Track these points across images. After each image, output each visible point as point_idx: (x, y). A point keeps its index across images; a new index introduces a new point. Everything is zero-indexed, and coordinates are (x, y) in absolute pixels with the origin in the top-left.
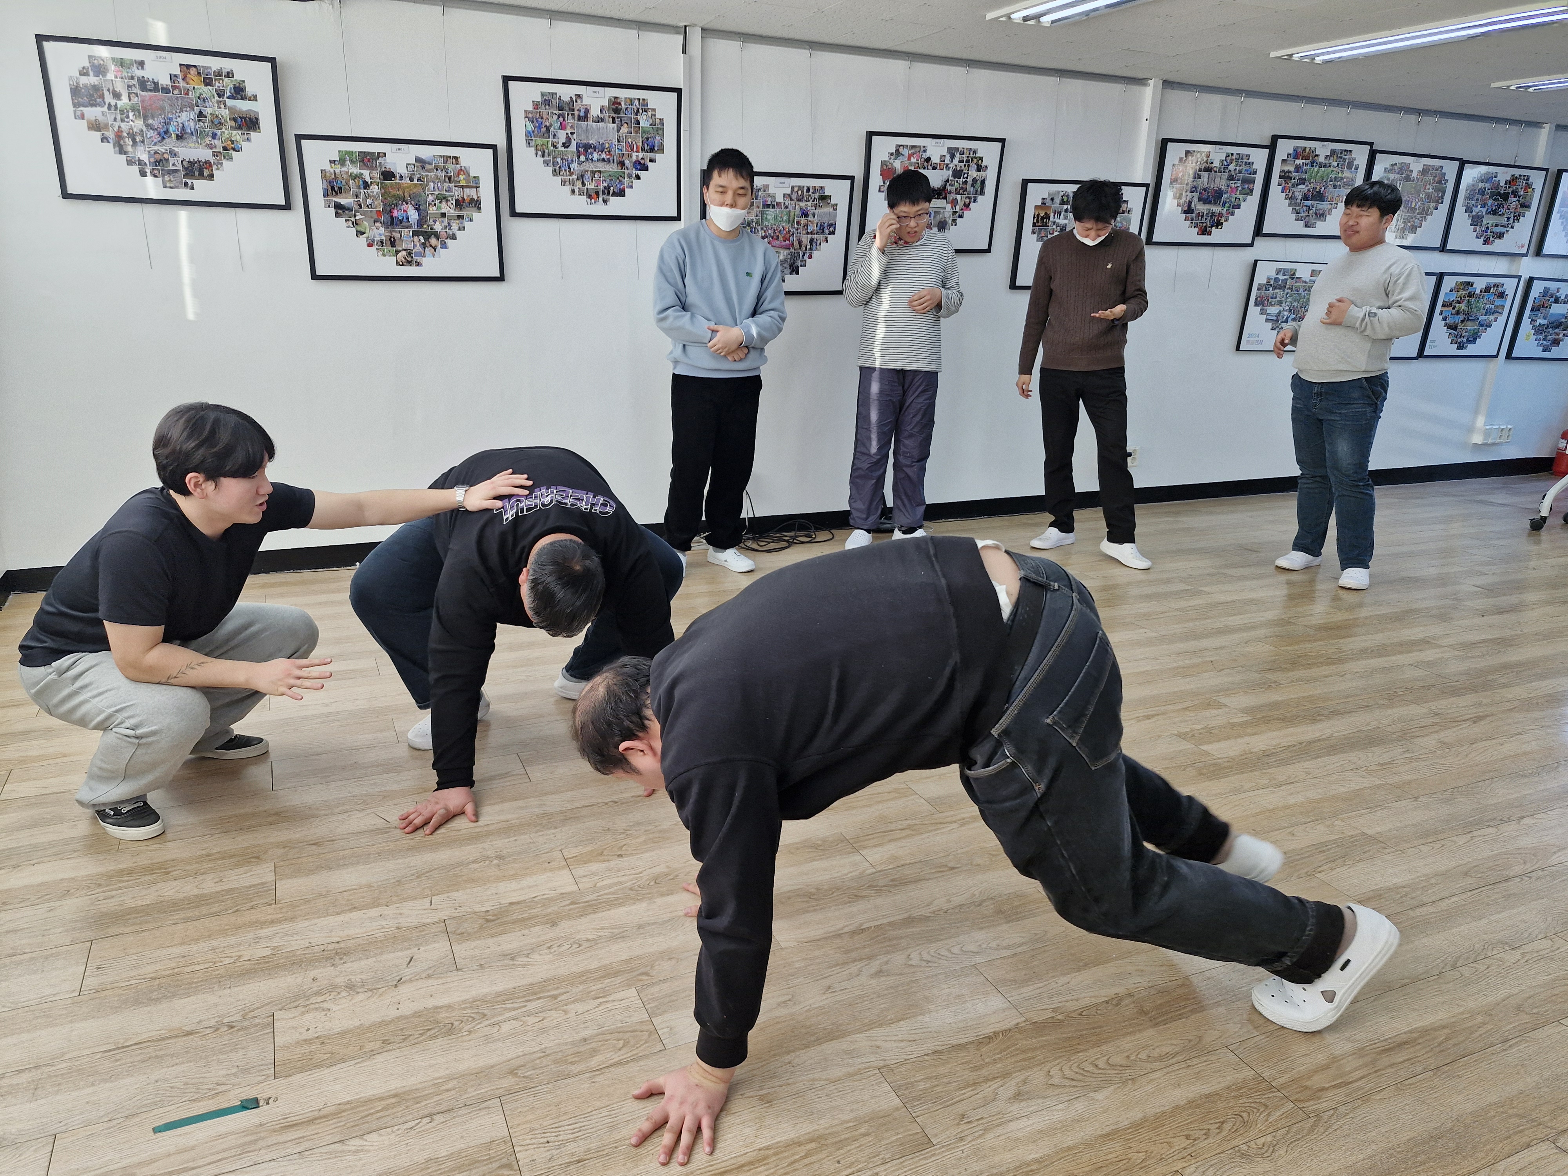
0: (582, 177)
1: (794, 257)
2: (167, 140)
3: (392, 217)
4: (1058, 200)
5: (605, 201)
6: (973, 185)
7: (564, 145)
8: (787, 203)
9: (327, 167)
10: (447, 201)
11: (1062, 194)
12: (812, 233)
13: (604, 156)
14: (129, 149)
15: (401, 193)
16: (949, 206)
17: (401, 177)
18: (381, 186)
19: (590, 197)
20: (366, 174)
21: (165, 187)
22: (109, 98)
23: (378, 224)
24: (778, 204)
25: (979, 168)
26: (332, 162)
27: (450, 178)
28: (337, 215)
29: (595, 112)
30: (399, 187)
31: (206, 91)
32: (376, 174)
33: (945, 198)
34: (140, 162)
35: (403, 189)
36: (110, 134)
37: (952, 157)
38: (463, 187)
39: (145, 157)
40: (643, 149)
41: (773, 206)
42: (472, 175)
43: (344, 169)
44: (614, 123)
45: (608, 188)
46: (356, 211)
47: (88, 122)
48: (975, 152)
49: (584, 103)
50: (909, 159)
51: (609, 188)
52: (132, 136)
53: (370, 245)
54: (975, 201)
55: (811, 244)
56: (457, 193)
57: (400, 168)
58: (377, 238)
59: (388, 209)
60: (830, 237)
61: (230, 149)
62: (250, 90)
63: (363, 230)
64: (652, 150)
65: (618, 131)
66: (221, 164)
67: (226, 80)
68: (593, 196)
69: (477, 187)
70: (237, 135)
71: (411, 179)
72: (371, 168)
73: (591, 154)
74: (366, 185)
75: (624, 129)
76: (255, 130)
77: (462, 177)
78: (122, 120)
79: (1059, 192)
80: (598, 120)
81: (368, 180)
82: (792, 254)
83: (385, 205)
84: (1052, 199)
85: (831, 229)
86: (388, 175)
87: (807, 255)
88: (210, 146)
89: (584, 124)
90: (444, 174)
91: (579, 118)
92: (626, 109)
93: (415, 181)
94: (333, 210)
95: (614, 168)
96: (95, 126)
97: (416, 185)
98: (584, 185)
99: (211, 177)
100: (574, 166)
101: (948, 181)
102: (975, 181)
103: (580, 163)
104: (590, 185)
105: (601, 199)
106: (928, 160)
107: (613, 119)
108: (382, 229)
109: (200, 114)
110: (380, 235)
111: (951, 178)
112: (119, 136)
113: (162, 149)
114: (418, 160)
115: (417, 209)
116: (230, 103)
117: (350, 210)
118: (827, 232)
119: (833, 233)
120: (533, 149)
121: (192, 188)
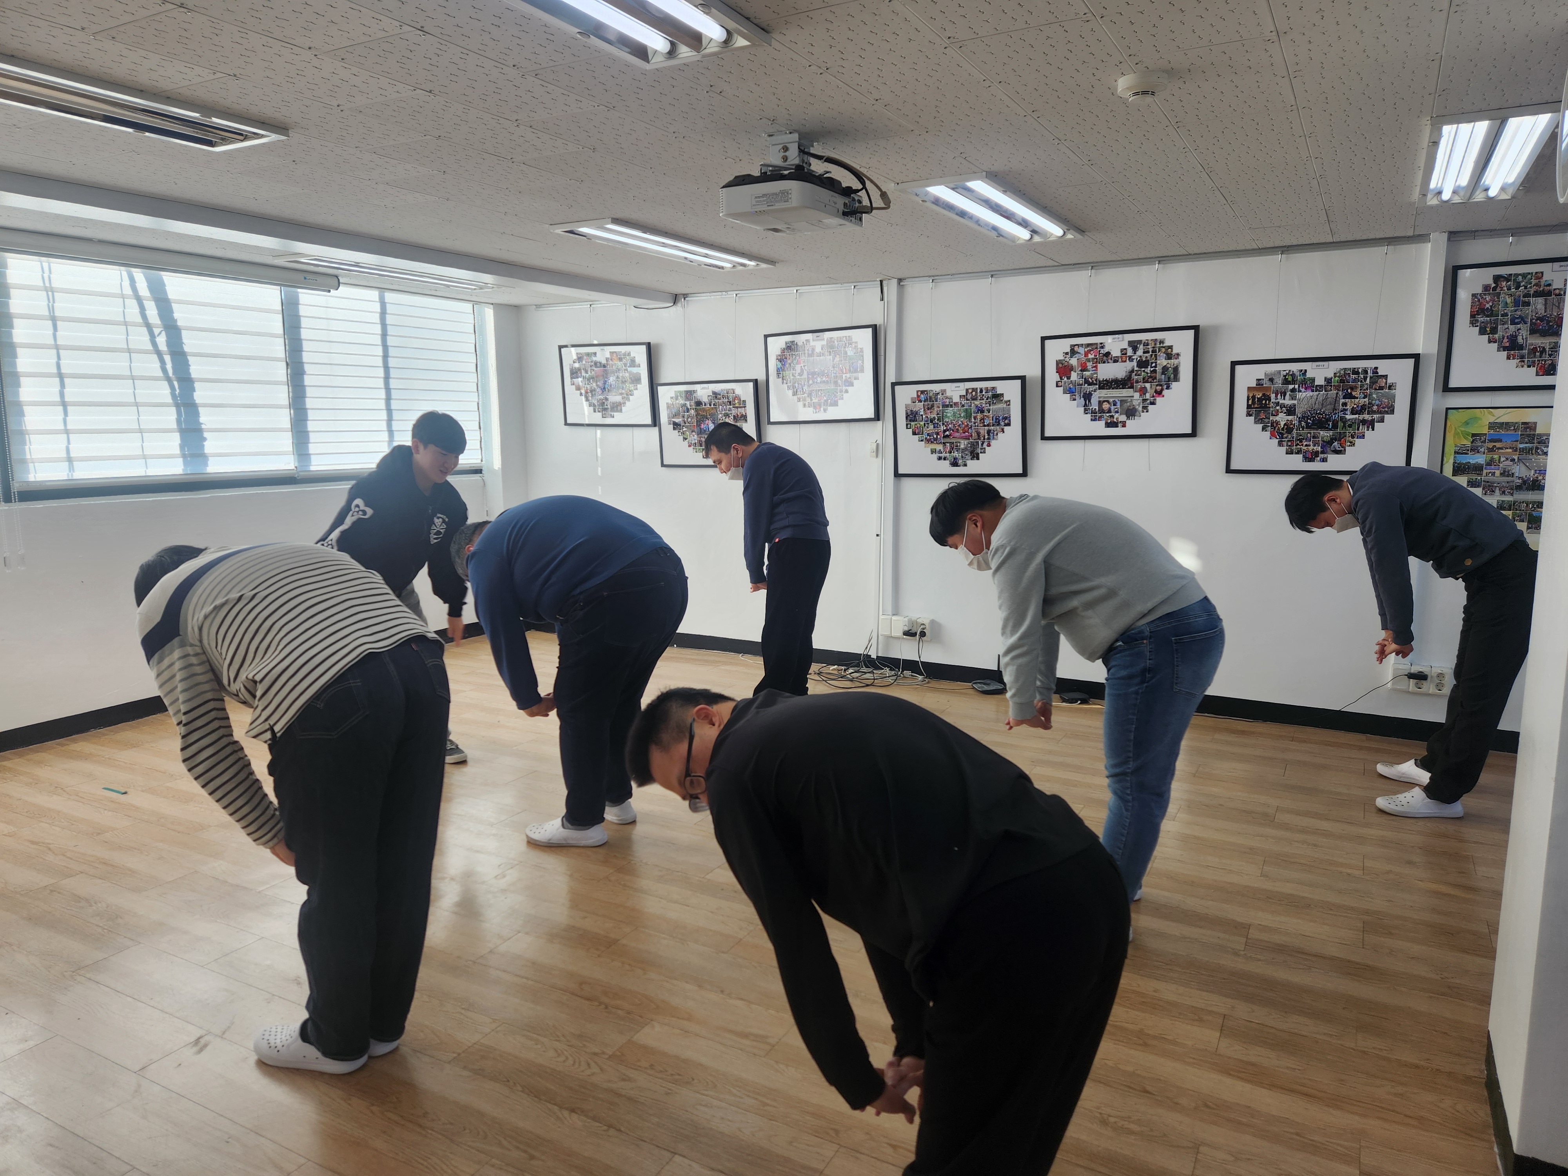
0: (810, 395)
1: (974, 446)
2: (605, 392)
3: (701, 428)
4: (1279, 381)
5: (825, 410)
6: (1163, 373)
7: (800, 375)
8: (963, 403)
9: (670, 402)
10: (729, 417)
11: (1285, 373)
12: (988, 425)
13: (824, 379)
14: (590, 398)
15: (705, 413)
16: (1137, 395)
17: (705, 404)
18: (696, 410)
19: (815, 408)
20: (688, 403)
21: (603, 417)
22: (583, 374)
23: (694, 433)
24: (956, 404)
25: (1169, 357)
26: (672, 398)
27: (730, 402)
28: (674, 429)
29: (818, 349)
30: (704, 410)
31: (619, 364)
32: (693, 403)
33: (1132, 387)
34: (594, 405)
35: (706, 411)
36: (583, 391)
37: (1135, 349)
38: (737, 407)
39: (596, 402)
40: (850, 371)
41: (951, 406)
42: (742, 399)
43: (678, 402)
44: (830, 355)
45: (826, 401)
46: (683, 426)
47: (576, 387)
48: (1162, 342)
49: (811, 345)
50: (1086, 354)
51: (828, 400)
52: (591, 391)
53: (690, 446)
54: (1168, 388)
55: (989, 435)
56: (734, 412)
57: (705, 399)
58: (693, 442)
59: (699, 423)
60: (1006, 428)
61: (630, 393)
62: (637, 361)
63: (686, 437)
64: (856, 371)
65: (834, 359)
66: (625, 403)
67: (628, 357)
68: (816, 407)
69: (745, 407)
70: (632, 387)
71: (710, 405)
72: (691, 400)
73: (816, 378)
74: (688, 411)
75: (837, 359)
76: (639, 384)
77: (736, 401)
78: (588, 384)
79: (1279, 372)
80: (819, 355)
81: (689, 407)
82: (972, 444)
83: (697, 421)
84: (1271, 380)
85: (1006, 421)
86: (699, 403)
87: (985, 444)
88: (621, 394)
89: (811, 358)
90: (727, 400)
91: (809, 355)
92: (838, 345)
93: (712, 406)
94: (672, 426)
95: (832, 387)
96: (578, 388)
97: (713, 408)
98: (811, 400)
99: (621, 411)
100: (805, 388)
101: (1132, 371)
102: (1165, 369)
103: (809, 386)
104: (815, 400)
105: (822, 409)
106: (1108, 354)
107: (830, 352)
108: (696, 436)
109: (618, 377)
110: (695, 439)
111: (1136, 369)
112: (587, 392)
113: (602, 397)
114: (714, 393)
115: (713, 423)
116: (629, 369)
117: (680, 425)
118: (1003, 424)
119: (1009, 424)
120: (781, 379)
121: (613, 417)
